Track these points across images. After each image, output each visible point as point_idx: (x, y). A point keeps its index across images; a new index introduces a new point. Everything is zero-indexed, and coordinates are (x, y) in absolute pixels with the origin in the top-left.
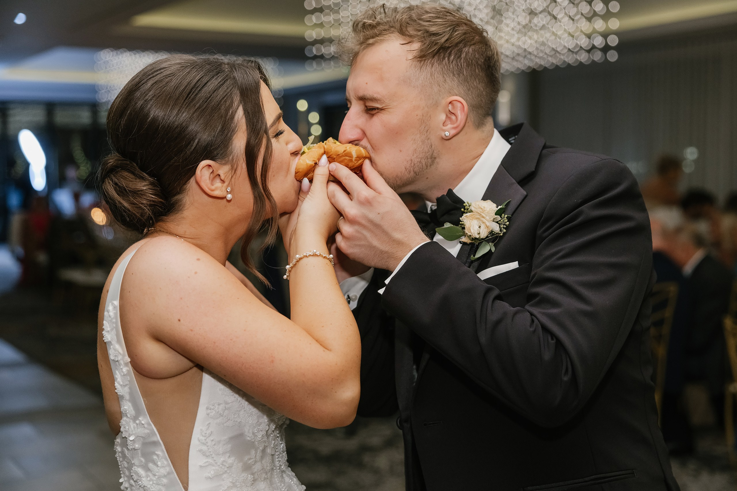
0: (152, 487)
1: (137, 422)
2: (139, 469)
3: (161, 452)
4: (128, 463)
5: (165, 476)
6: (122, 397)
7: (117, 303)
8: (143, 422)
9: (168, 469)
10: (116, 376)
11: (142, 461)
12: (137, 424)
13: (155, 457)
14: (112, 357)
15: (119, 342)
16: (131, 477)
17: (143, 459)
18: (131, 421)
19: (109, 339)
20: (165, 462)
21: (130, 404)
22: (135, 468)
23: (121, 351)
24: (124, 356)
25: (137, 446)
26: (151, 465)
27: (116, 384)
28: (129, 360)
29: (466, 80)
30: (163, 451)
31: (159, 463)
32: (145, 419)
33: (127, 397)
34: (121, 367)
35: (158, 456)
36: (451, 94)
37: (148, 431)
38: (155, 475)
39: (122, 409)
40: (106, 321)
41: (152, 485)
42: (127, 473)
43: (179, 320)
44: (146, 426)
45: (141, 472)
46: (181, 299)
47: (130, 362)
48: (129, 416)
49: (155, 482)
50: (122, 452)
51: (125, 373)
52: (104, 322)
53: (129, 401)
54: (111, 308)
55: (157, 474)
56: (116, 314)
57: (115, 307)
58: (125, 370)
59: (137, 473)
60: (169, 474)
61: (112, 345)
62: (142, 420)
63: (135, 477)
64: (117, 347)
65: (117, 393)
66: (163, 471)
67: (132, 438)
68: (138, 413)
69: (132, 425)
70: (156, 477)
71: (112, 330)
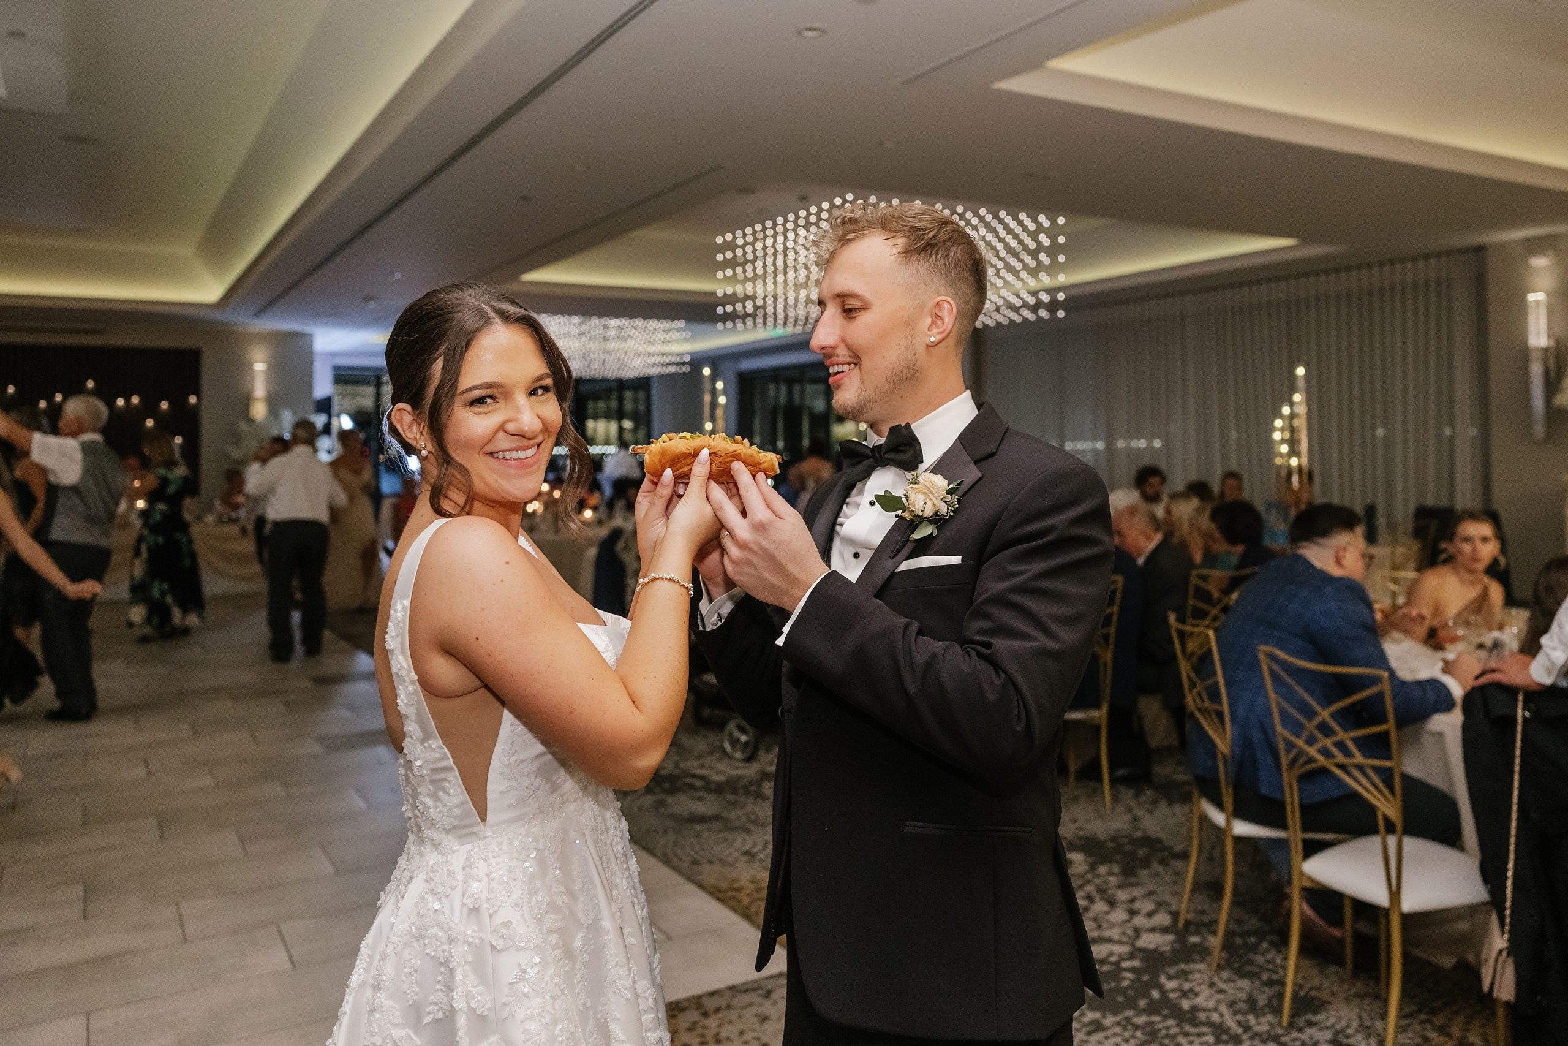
0: (442, 820)
1: (426, 745)
2: (426, 799)
3: (454, 778)
4: (413, 790)
5: (457, 807)
6: (407, 716)
7: (406, 603)
8: (433, 746)
9: (461, 798)
10: (399, 692)
11: (430, 790)
12: (426, 748)
13: (446, 784)
14: (394, 669)
15: (403, 652)
16: (415, 806)
17: (431, 787)
18: (418, 743)
19: (392, 647)
20: (459, 790)
21: (416, 726)
22: (422, 798)
23: (405, 665)
24: (409, 671)
25: (425, 772)
26: (441, 794)
27: (398, 701)
28: (417, 677)
30: (456, 777)
31: (451, 791)
32: (436, 743)
33: (413, 717)
34: (406, 684)
35: (449, 782)
36: (938, 294)
37: (440, 756)
38: (445, 806)
39: (405, 729)
40: (391, 622)
41: (442, 817)
42: (411, 801)
43: (477, 639)
44: (437, 749)
45: (429, 802)
46: (483, 609)
47: (418, 680)
48: (415, 738)
49: (445, 814)
51: (411, 692)
53: (416, 722)
54: (398, 607)
55: (448, 804)
56: (404, 616)
57: (403, 608)
58: (411, 688)
59: (424, 804)
60: (462, 803)
61: (394, 654)
62: (433, 744)
63: (421, 808)
64: (401, 658)
65: (399, 710)
66: (455, 801)
67: (418, 763)
68: (426, 737)
69: (419, 747)
70: (447, 808)
71: (397, 636)
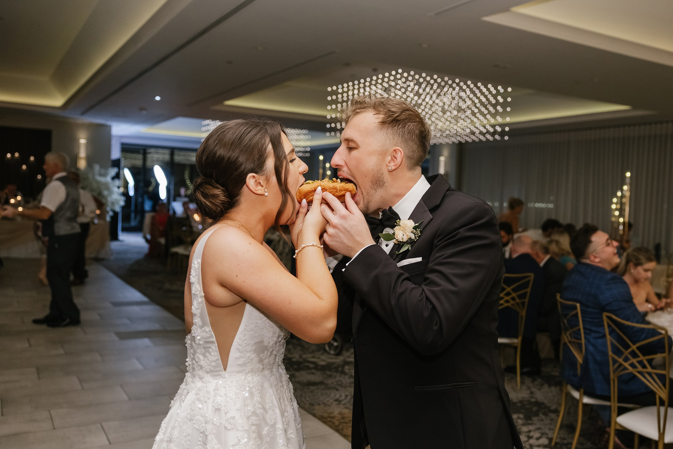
0: (206, 366)
1: (203, 329)
2: (200, 355)
3: (215, 347)
4: (194, 351)
5: (214, 361)
6: (195, 315)
7: (200, 261)
8: (207, 330)
9: (217, 358)
10: (194, 303)
11: (203, 351)
12: (203, 331)
13: (211, 350)
14: (193, 292)
15: (198, 283)
16: (193, 359)
17: (203, 350)
18: (199, 328)
19: (193, 281)
20: (216, 354)
21: (199, 319)
22: (197, 354)
23: (199, 289)
24: (200, 292)
25: (201, 342)
26: (207, 354)
27: (193, 307)
28: (204, 295)
29: (406, 141)
30: (216, 347)
31: (212, 354)
32: (208, 329)
33: (199, 315)
34: (198, 298)
35: (212, 349)
36: (396, 145)
37: (209, 335)
38: (209, 360)
39: (194, 321)
40: (192, 269)
41: (206, 365)
42: (192, 356)
43: (237, 276)
44: (208, 332)
45: (201, 357)
46: (238, 264)
47: (204, 296)
48: (198, 325)
49: (208, 364)
50: (191, 344)
51: (200, 302)
52: (192, 270)
53: (200, 317)
54: (196, 262)
55: (210, 359)
56: (199, 267)
57: (198, 263)
58: (200, 300)
59: (198, 357)
60: (217, 360)
61: (194, 284)
62: (207, 329)
63: (197, 360)
64: (198, 286)
65: (192, 312)
66: (214, 359)
67: (199, 338)
68: (204, 324)
69: (199, 330)
70: (209, 361)
71: (196, 276)
